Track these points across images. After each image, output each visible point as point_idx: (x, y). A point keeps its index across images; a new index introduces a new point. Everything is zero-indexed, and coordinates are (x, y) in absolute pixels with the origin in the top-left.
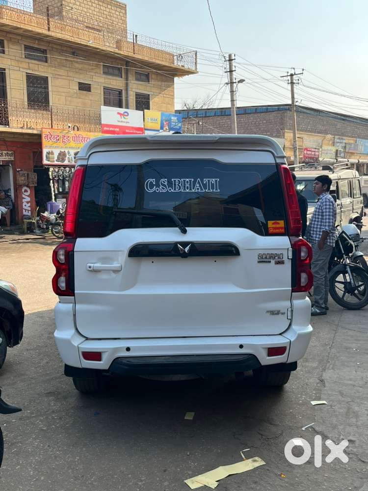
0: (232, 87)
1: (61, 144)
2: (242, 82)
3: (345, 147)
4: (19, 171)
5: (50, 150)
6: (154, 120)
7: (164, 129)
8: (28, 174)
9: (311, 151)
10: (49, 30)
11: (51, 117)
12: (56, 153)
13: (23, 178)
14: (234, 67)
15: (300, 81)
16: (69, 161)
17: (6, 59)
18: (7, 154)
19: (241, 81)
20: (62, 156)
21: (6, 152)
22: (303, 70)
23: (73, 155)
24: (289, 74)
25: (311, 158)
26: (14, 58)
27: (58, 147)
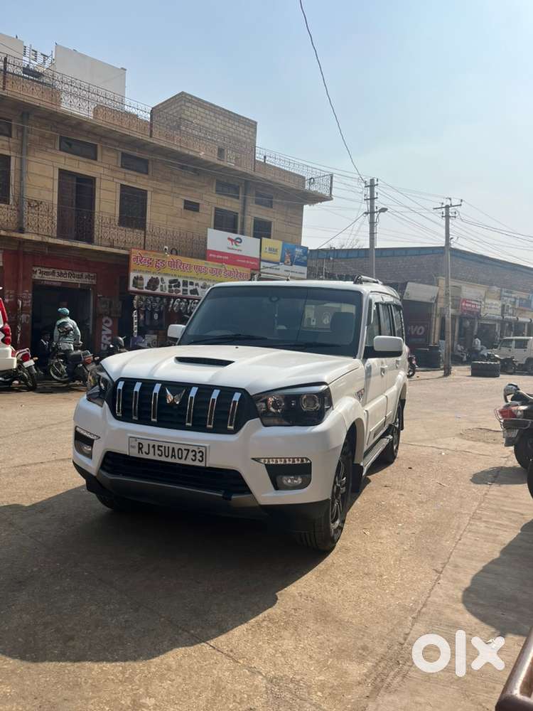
0: (372, 217)
1: (154, 269)
2: (384, 212)
3: (515, 302)
4: (100, 297)
5: (139, 275)
6: (272, 250)
7: (286, 262)
8: (111, 303)
9: (469, 303)
10: (151, 136)
11: (145, 237)
12: (147, 278)
13: (104, 306)
14: (375, 194)
15: (457, 215)
16: (162, 290)
17: (97, 167)
18: (88, 277)
19: (384, 210)
20: (153, 283)
21: (87, 274)
22: (462, 201)
23: (167, 284)
24: (444, 206)
25: (470, 312)
26: (107, 166)
27: (150, 272)
